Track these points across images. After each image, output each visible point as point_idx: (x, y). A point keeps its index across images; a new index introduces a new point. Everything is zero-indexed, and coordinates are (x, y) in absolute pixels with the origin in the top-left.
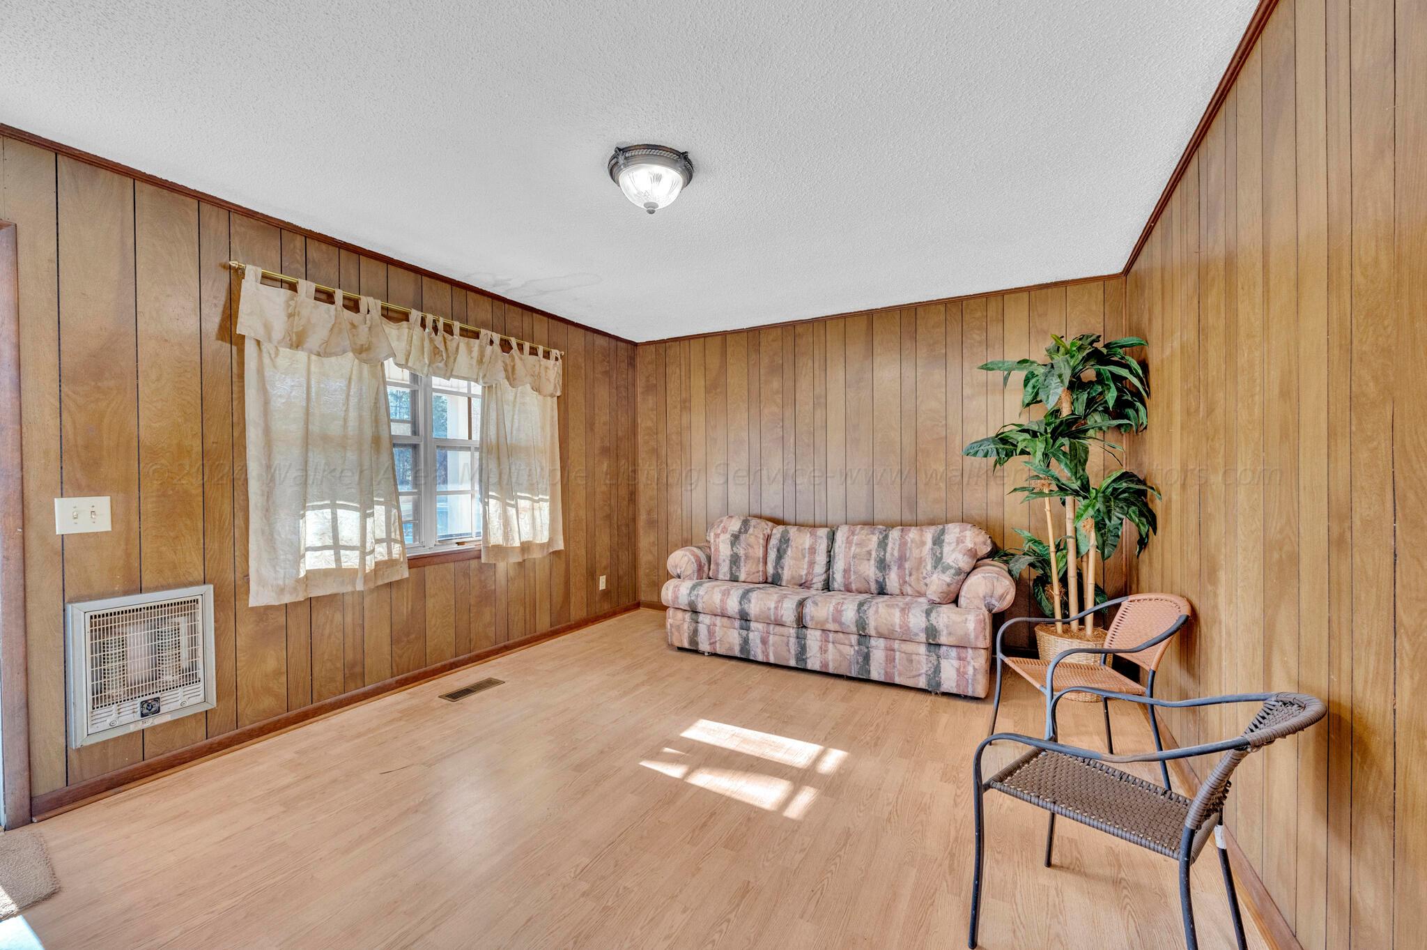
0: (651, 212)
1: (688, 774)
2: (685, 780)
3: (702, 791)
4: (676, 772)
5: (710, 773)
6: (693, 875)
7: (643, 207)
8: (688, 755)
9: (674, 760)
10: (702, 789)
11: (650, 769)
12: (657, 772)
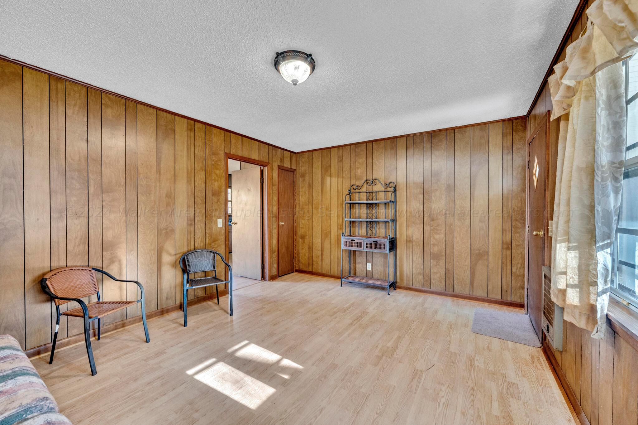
0: (295, 84)
1: (280, 361)
2: (281, 357)
3: (275, 352)
4: (286, 362)
5: (268, 360)
6: (288, 328)
7: (291, 83)
8: (276, 372)
9: (285, 369)
10: (276, 353)
11: (298, 364)
12: (294, 361)
